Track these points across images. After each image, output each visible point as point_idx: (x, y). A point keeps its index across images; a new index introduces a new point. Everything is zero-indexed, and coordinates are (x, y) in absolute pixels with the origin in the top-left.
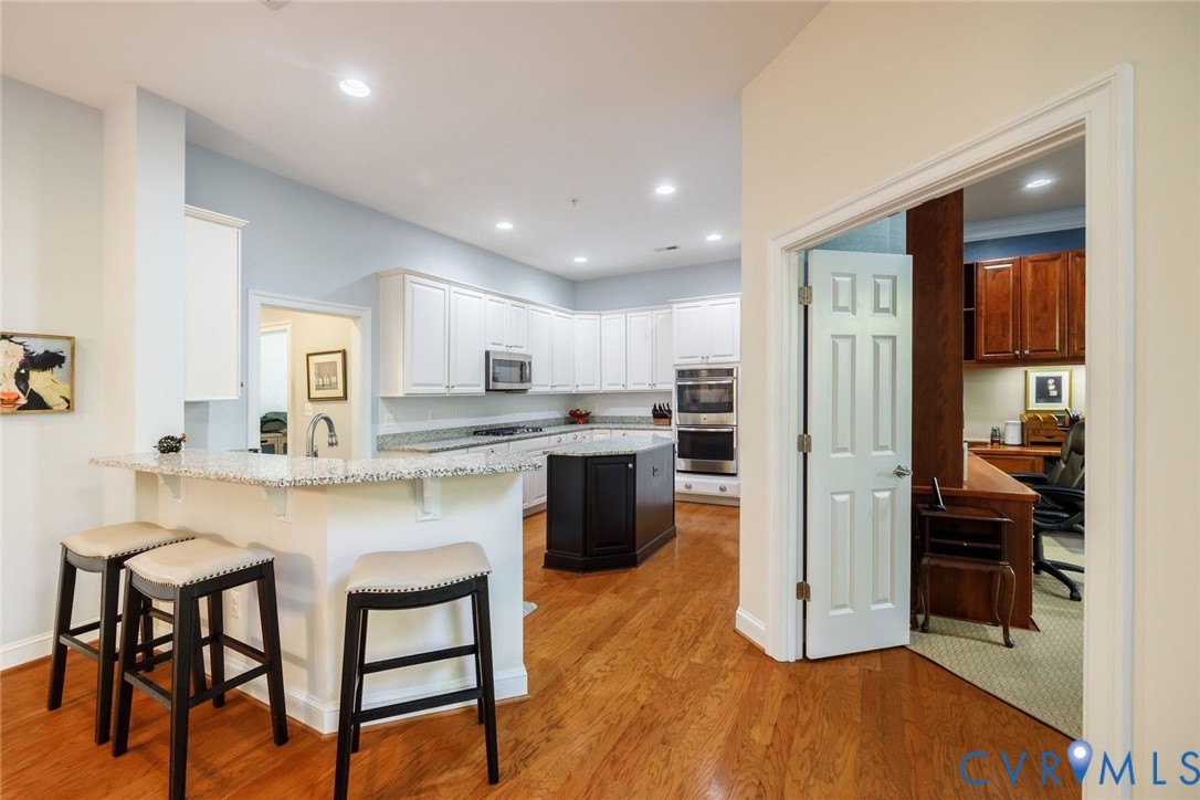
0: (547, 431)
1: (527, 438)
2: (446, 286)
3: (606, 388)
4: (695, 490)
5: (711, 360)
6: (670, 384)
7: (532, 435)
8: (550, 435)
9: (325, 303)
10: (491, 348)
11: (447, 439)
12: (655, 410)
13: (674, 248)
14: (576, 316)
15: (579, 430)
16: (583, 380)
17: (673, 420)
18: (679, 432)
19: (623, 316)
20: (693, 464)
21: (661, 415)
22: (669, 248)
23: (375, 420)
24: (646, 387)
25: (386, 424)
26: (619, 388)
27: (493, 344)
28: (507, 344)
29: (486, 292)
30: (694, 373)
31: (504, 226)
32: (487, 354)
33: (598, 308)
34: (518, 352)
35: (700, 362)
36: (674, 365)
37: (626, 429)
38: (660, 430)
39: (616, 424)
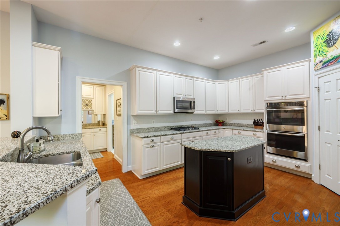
0: (201, 129)
1: (191, 132)
2: (155, 72)
3: (231, 112)
4: (278, 163)
5: (288, 97)
6: (263, 109)
7: (193, 131)
8: (202, 131)
9: (108, 80)
10: (176, 96)
11: (160, 131)
12: (255, 122)
13: (264, 42)
14: (217, 83)
15: (217, 129)
16: (220, 109)
17: (265, 127)
18: (268, 133)
19: (238, 80)
20: (277, 150)
21: (258, 124)
22: (261, 43)
23: (128, 123)
24: (250, 111)
25: (134, 125)
26: (237, 112)
27: (177, 94)
28: (184, 94)
29: (173, 74)
30: (277, 104)
31: (177, 44)
32: (174, 98)
33: (227, 78)
34: (188, 97)
35: (281, 99)
36: (265, 101)
37: (240, 130)
38: (257, 131)
39: (236, 127)
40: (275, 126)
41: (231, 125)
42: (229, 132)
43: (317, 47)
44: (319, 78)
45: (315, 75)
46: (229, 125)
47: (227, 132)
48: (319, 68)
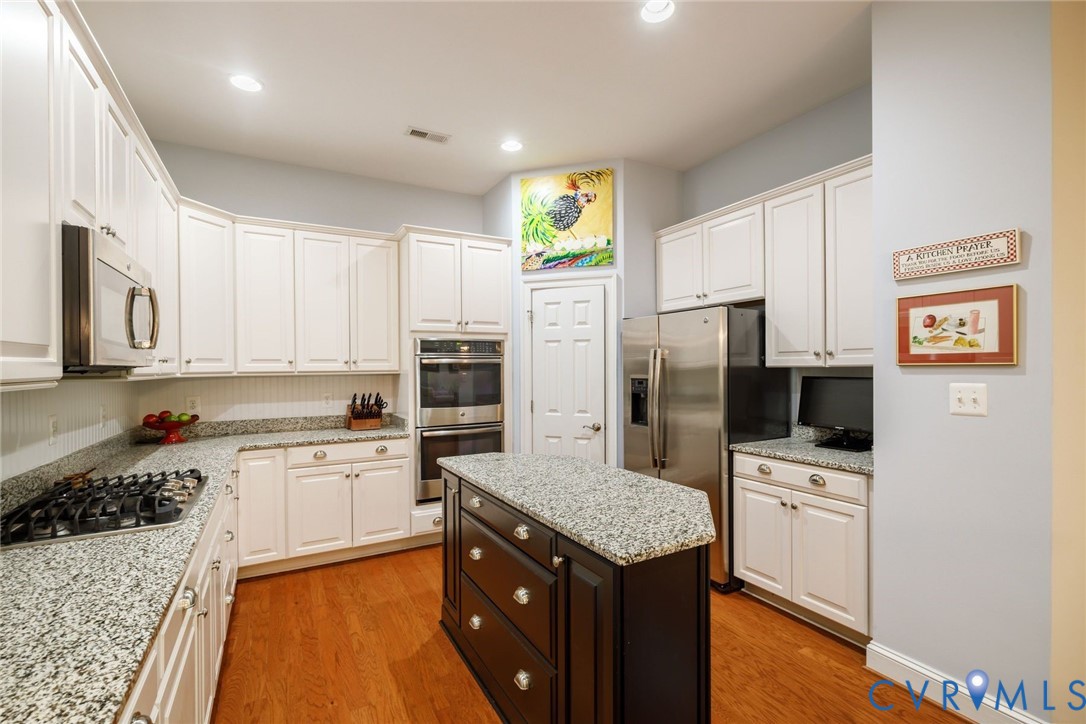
3: (248, 367)
5: (471, 327)
6: (402, 361)
12: (352, 405)
18: (424, 438)
19: (287, 232)
21: (367, 413)
24: (338, 367)
28: (102, 220)
35: (454, 330)
36: (412, 331)
37: (323, 443)
38: (390, 438)
39: (252, 436)
40: (446, 414)
41: (222, 431)
42: (266, 462)
43: (530, 218)
44: (532, 290)
45: (525, 282)
46: (209, 431)
47: (251, 464)
48: (535, 267)
